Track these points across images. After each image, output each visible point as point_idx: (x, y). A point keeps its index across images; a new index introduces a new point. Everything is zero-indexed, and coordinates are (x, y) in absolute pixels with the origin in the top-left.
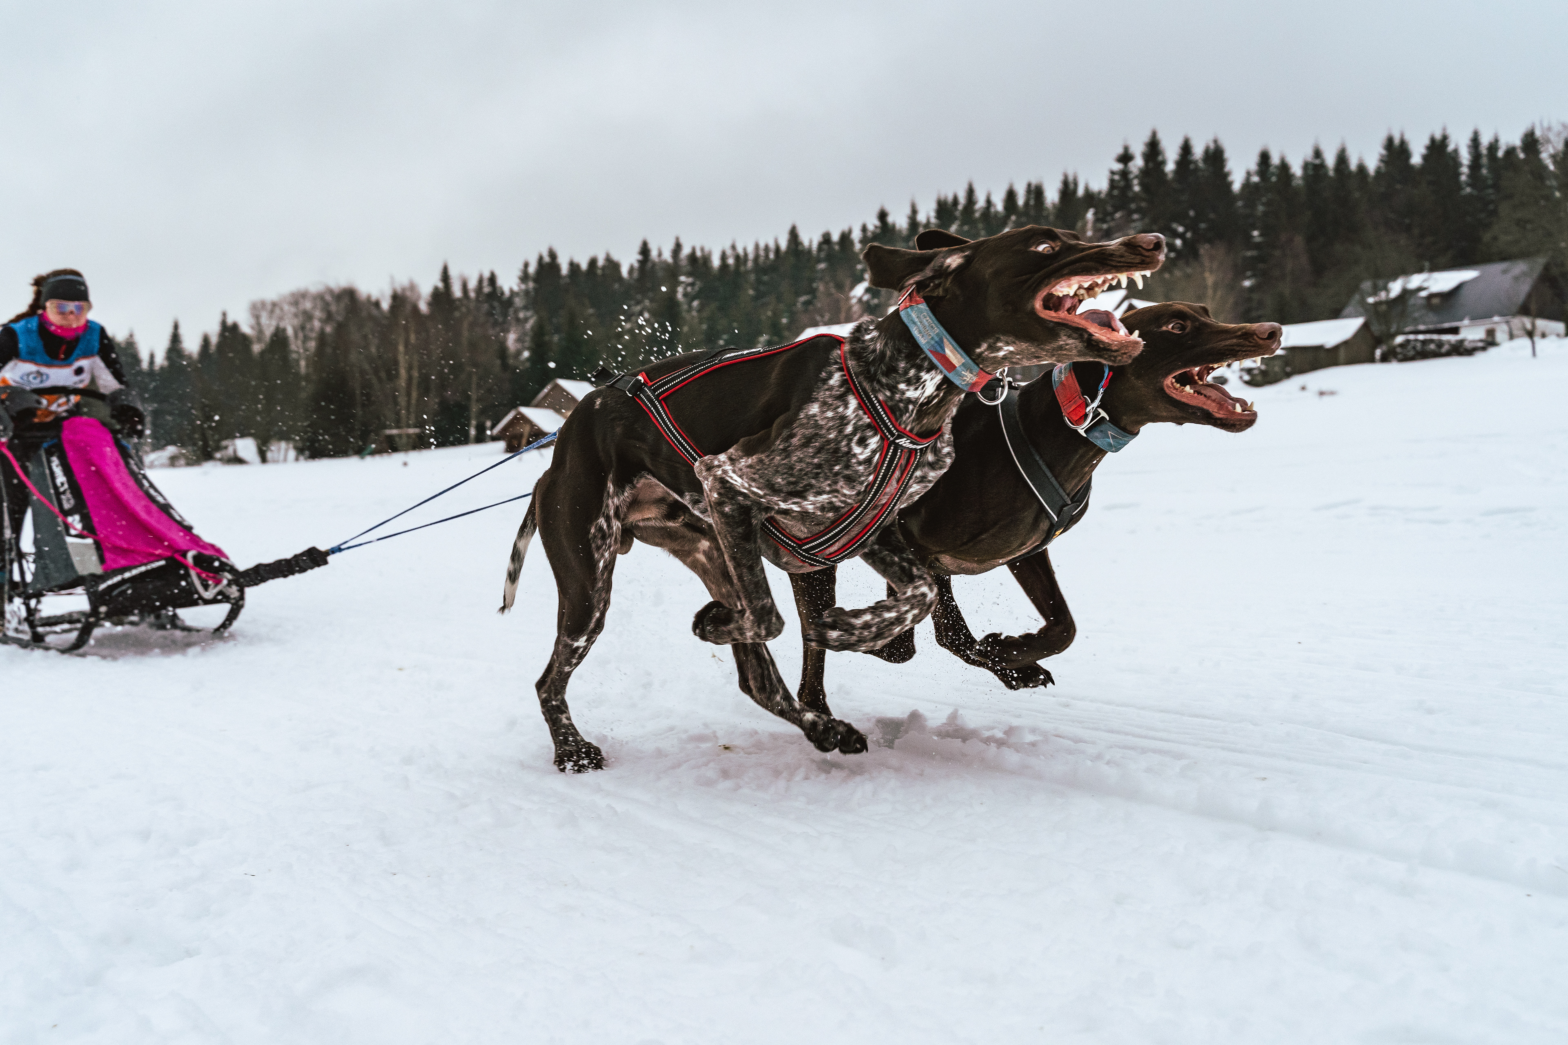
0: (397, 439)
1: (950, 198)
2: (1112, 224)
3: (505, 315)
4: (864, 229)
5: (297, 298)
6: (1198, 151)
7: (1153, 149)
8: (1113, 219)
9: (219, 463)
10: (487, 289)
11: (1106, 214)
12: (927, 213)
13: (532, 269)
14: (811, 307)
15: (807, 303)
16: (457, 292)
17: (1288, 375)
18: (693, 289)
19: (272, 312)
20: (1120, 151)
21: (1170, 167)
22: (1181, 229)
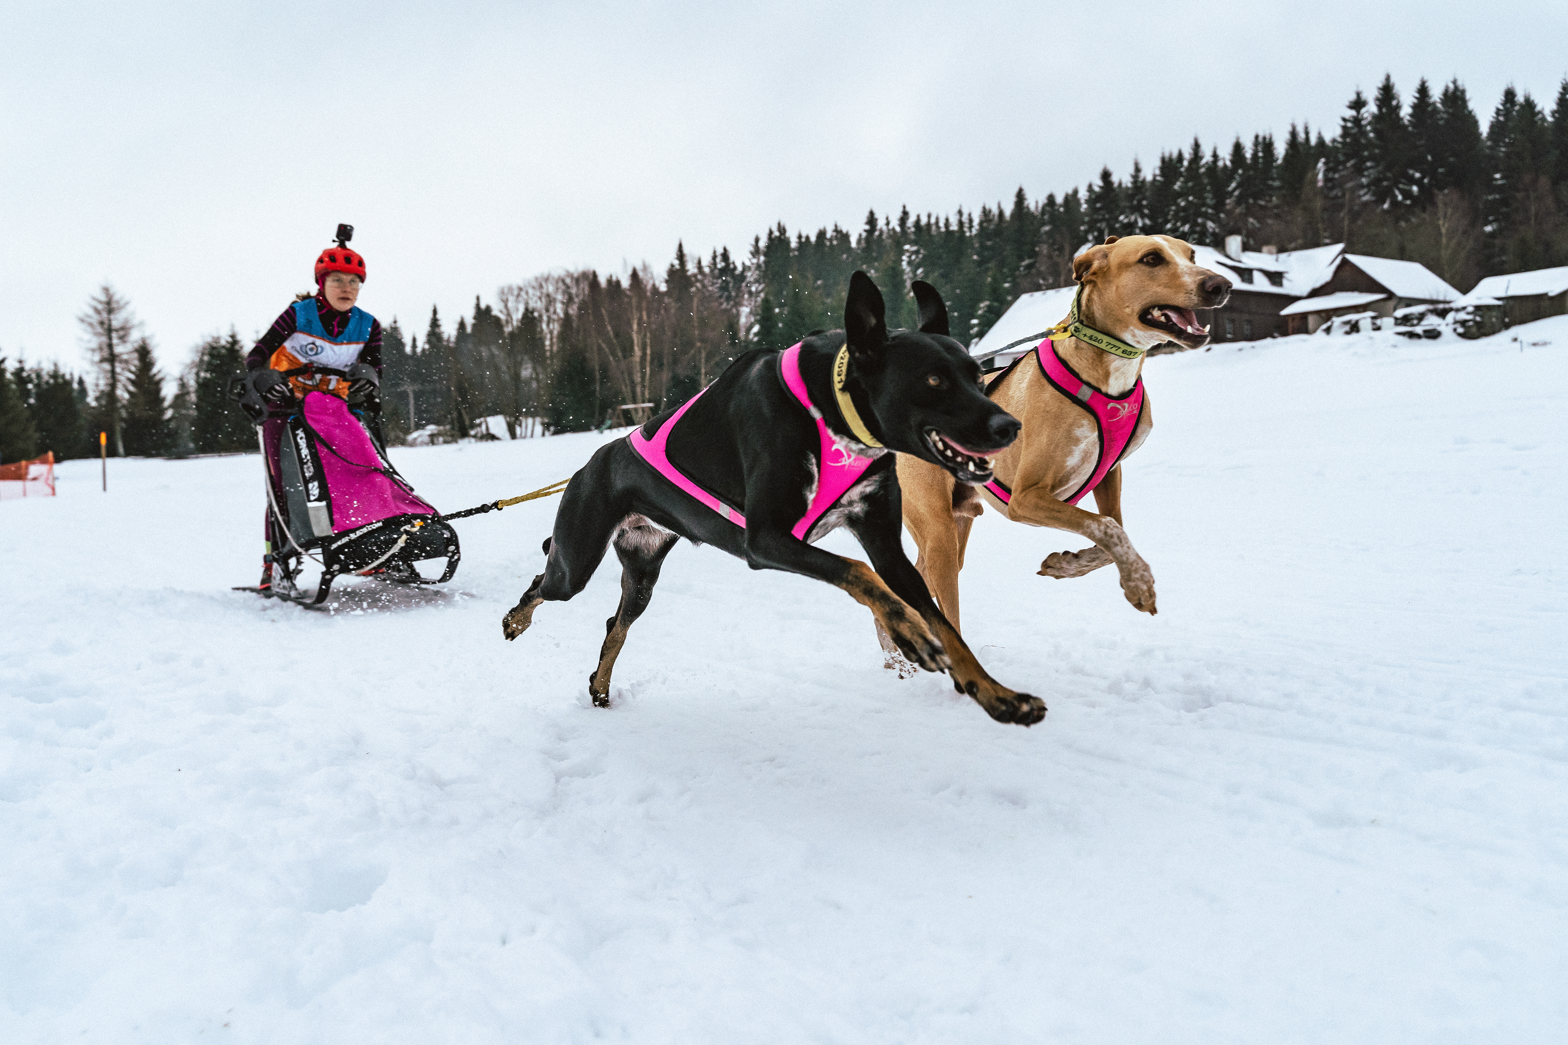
0: (633, 413)
1: (1175, 155)
2: (1344, 173)
3: (738, 289)
4: (1090, 188)
5: (540, 283)
6: (1436, 94)
7: (1387, 92)
8: (1346, 168)
9: (473, 440)
10: (720, 265)
11: (1339, 163)
12: (1150, 171)
13: (762, 244)
14: (1034, 271)
15: (1029, 267)
16: (691, 268)
17: (1507, 326)
18: (917, 257)
19: (518, 295)
20: (1353, 97)
21: (1406, 112)
22: (1418, 175)
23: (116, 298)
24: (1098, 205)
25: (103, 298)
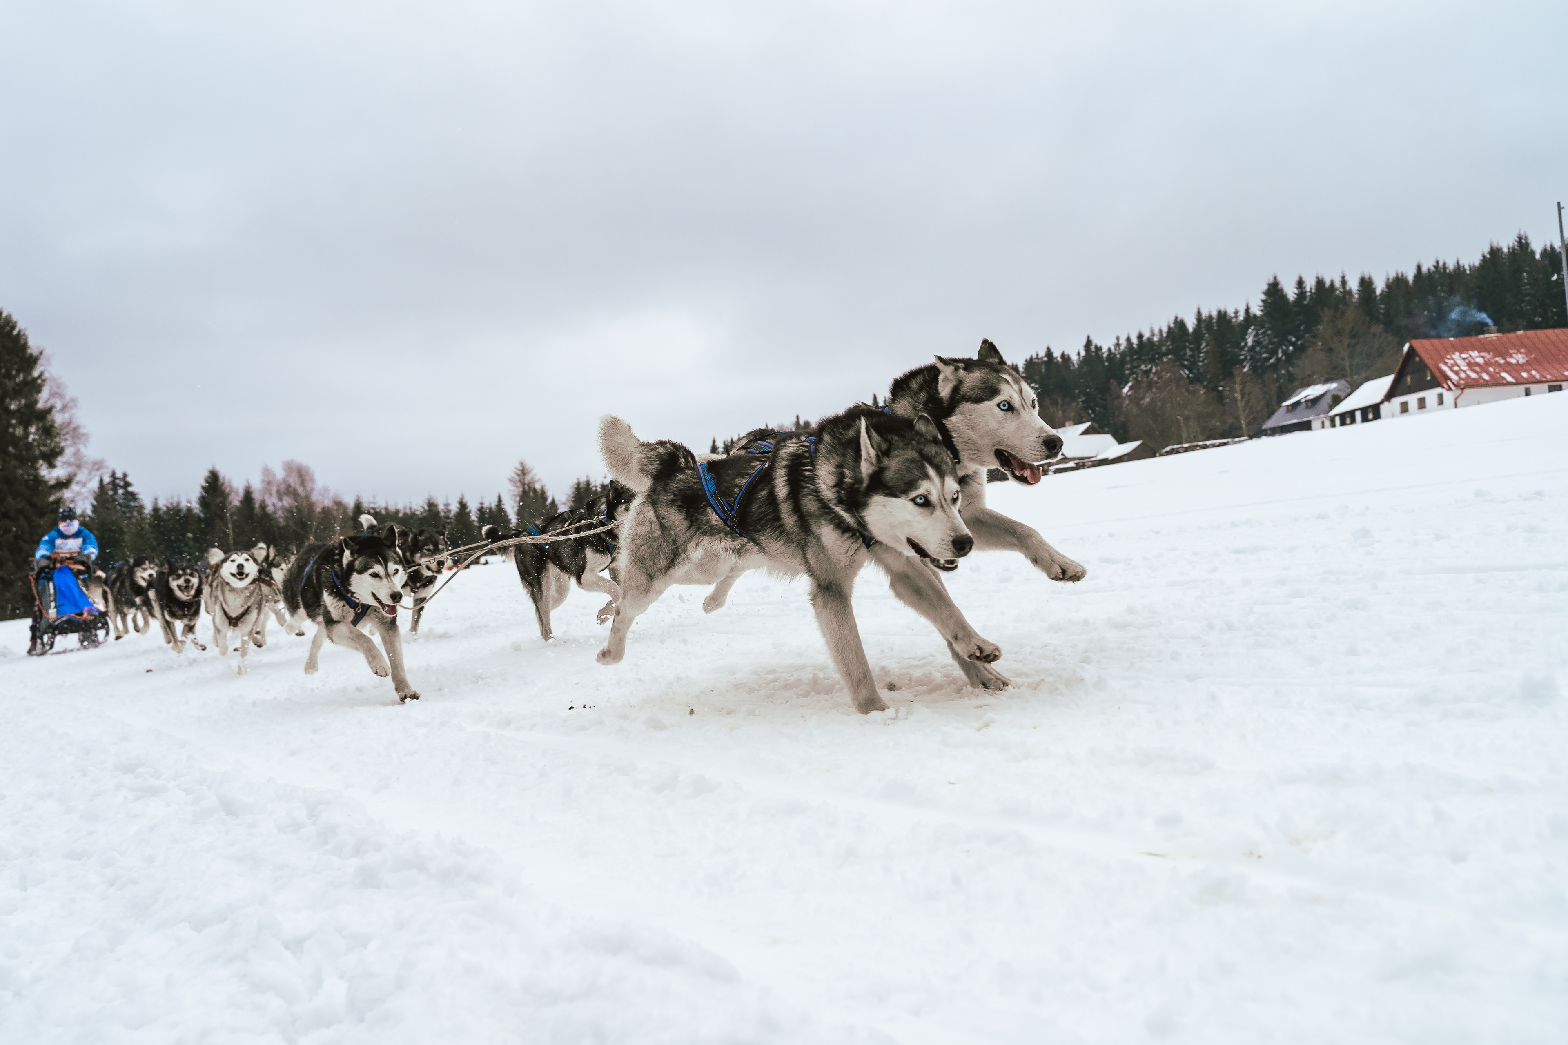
22: (1294, 339)
23: (527, 467)
24: (1135, 357)
25: (520, 468)
